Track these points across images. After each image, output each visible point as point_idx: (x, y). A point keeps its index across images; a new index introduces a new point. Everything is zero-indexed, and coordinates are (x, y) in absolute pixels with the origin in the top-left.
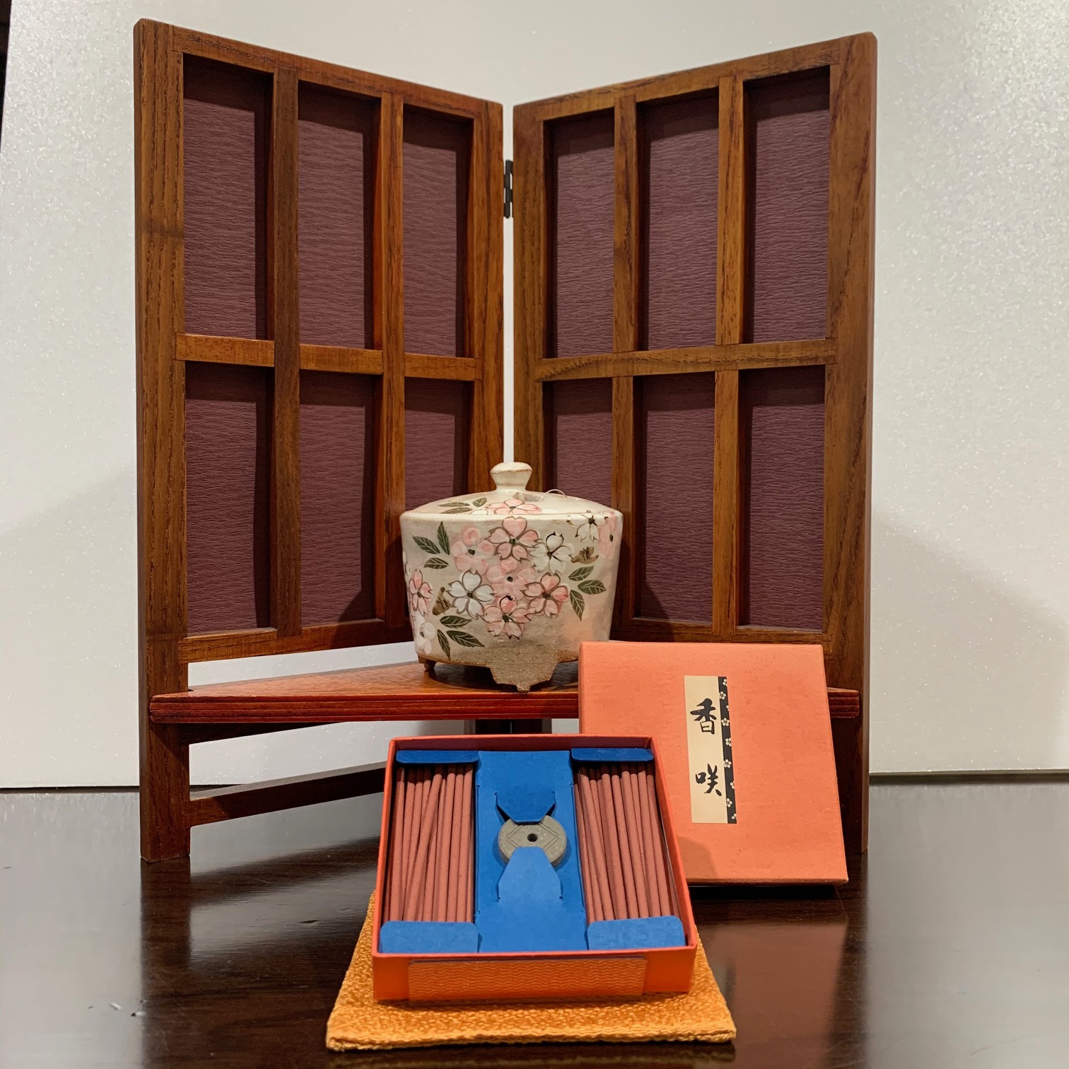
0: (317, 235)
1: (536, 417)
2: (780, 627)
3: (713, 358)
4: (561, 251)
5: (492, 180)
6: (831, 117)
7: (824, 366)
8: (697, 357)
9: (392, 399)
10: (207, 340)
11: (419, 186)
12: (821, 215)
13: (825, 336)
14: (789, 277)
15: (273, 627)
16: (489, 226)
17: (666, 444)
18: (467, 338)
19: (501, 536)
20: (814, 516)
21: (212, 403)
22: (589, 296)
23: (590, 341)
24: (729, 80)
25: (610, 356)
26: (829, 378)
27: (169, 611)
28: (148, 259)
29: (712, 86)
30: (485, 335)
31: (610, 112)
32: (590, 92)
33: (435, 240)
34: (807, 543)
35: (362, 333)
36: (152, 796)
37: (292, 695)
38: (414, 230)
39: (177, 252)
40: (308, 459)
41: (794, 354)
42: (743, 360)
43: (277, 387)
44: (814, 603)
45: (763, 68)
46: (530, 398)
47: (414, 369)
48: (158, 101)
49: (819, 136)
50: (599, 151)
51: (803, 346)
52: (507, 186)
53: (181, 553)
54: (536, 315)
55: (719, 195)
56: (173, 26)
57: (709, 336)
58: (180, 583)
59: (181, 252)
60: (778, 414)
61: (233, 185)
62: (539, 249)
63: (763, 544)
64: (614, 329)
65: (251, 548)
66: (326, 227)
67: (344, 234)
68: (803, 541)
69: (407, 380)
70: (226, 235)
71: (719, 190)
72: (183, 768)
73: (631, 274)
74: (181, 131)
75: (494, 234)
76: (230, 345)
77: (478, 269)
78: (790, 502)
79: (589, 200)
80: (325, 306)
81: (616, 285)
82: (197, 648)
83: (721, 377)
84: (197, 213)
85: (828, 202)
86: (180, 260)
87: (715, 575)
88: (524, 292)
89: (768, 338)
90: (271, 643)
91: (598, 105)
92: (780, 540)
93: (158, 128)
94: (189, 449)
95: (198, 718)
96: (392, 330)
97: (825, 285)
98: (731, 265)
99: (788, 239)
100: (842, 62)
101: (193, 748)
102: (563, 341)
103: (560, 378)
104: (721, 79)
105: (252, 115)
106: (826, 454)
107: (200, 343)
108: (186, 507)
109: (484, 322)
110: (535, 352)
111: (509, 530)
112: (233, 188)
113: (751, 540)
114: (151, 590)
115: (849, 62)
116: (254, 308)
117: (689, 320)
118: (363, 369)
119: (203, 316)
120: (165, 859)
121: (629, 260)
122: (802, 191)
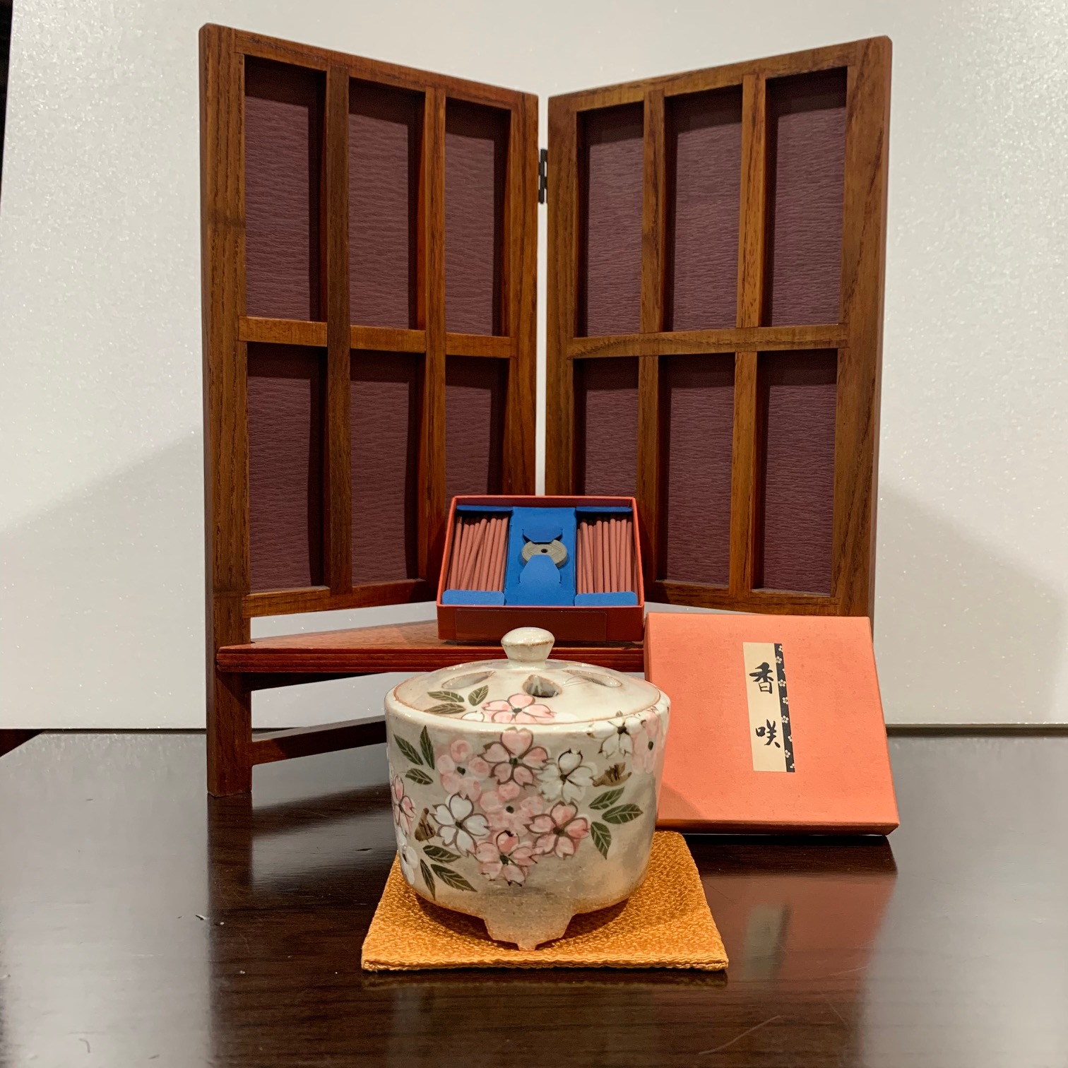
0: (365, 222)
1: (567, 392)
2: (791, 591)
3: (734, 340)
4: (593, 236)
5: (528, 167)
6: (847, 116)
7: (836, 349)
8: (718, 339)
9: (434, 376)
10: (266, 322)
11: (459, 173)
12: (837, 207)
13: (837, 321)
14: (806, 264)
15: (326, 585)
16: (524, 212)
17: (689, 420)
18: (503, 317)
19: (498, 754)
20: (825, 489)
21: (270, 380)
22: (617, 278)
23: (618, 321)
24: (752, 78)
25: (637, 336)
26: (841, 362)
27: (234, 571)
28: (213, 248)
29: (736, 83)
30: (520, 315)
31: (640, 105)
32: (621, 86)
33: (474, 226)
34: (818, 513)
35: (406, 314)
36: (219, 737)
37: (345, 647)
38: (454, 216)
39: (239, 241)
40: (357, 431)
41: (809, 338)
42: (761, 342)
43: (330, 366)
44: (824, 569)
45: (784, 67)
46: (562, 374)
47: (455, 347)
48: (222, 100)
49: (835, 132)
50: (629, 141)
51: (818, 330)
52: (541, 173)
53: (244, 518)
54: (568, 296)
55: (742, 185)
56: (235, 30)
57: (730, 319)
58: (243, 545)
59: (243, 240)
60: (794, 393)
61: (290, 176)
62: (571, 234)
63: (777, 514)
64: (641, 311)
65: (306, 513)
66: (373, 214)
67: (390, 221)
68: (814, 512)
69: (448, 358)
70: (282, 223)
71: (742, 181)
72: (246, 712)
73: (658, 259)
74: (243, 127)
75: (529, 219)
76: (287, 326)
77: (514, 252)
78: (803, 475)
79: (619, 187)
80: (372, 288)
81: (644, 269)
82: (259, 604)
83: (740, 358)
84: (256, 203)
85: (842, 194)
86: (242, 247)
87: (732, 542)
88: (556, 275)
89: (786, 322)
90: (325, 600)
91: (628, 98)
92: (794, 510)
93: (222, 125)
94: (250, 422)
95: (261, 668)
96: (435, 311)
97: (839, 272)
98: (752, 253)
99: (805, 229)
100: (859, 63)
101: (255, 694)
102: (592, 320)
103: (591, 356)
104: (745, 77)
105: (306, 110)
106: (836, 431)
107: (260, 325)
108: (248, 476)
109: (519, 302)
110: (566, 331)
111: (510, 746)
112: (289, 179)
113: (766, 510)
114: (217, 551)
115: (865, 63)
116: (308, 292)
117: (711, 303)
118: (408, 348)
119: (263, 299)
120: (230, 795)
121: (656, 245)
122: (819, 184)
